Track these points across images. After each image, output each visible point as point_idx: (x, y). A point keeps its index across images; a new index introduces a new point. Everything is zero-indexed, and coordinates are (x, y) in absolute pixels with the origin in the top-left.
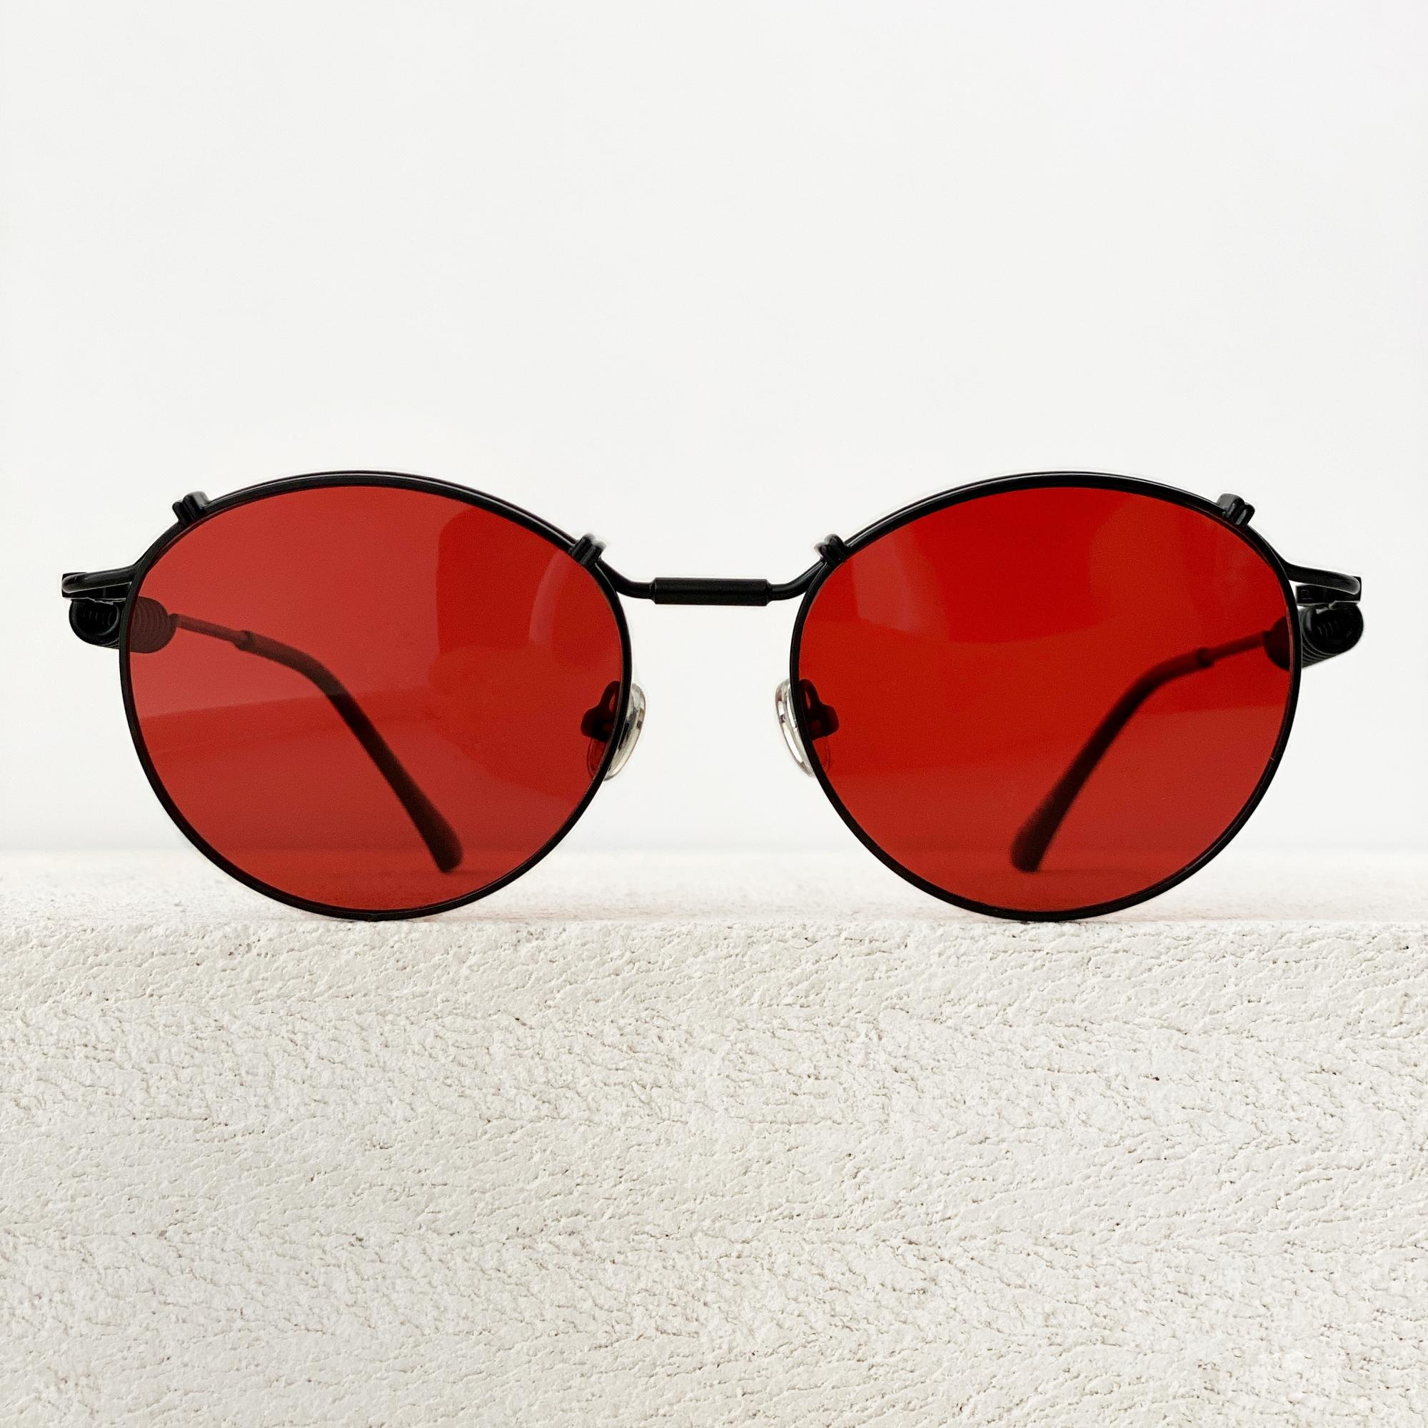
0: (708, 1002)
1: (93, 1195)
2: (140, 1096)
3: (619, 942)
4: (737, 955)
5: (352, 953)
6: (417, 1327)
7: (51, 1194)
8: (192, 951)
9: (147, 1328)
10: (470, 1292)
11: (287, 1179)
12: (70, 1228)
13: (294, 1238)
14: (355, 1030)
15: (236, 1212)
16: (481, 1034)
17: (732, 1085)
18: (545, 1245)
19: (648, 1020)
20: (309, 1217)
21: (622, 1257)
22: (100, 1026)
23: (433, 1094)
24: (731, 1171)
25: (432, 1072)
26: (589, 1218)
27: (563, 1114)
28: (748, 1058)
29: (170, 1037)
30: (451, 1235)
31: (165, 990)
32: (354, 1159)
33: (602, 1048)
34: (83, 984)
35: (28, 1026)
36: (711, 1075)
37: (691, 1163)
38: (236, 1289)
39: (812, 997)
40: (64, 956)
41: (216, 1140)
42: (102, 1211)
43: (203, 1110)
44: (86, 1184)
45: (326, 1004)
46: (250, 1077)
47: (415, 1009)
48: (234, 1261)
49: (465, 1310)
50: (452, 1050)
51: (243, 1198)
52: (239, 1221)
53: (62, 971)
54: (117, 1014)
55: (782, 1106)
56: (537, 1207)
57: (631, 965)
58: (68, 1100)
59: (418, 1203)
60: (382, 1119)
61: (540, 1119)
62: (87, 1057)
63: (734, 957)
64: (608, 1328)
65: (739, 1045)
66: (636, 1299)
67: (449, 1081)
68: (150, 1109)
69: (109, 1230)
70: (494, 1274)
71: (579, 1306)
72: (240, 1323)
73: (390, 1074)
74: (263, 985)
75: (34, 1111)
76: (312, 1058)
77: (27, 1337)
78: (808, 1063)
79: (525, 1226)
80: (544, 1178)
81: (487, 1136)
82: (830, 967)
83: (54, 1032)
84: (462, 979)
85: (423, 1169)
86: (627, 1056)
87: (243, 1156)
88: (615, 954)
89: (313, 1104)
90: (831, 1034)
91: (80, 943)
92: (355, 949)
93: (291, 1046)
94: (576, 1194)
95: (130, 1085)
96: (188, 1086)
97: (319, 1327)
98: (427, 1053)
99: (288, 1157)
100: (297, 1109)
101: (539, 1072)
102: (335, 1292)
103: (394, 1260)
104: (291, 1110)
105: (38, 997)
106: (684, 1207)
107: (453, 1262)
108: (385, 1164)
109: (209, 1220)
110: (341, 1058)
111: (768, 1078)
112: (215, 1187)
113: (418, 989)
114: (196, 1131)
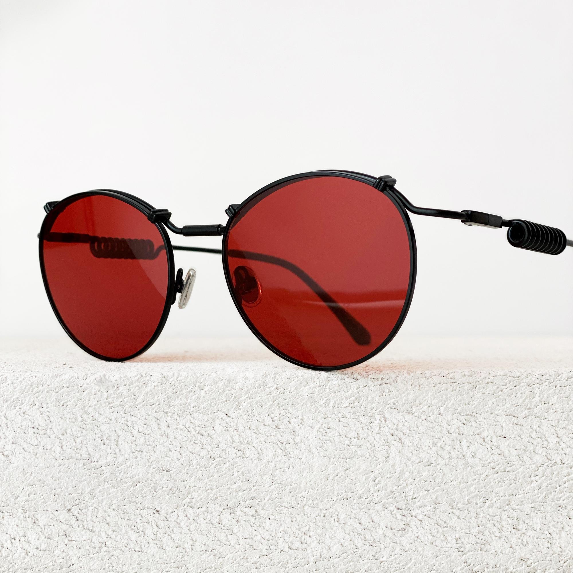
0: (311, 406)
1: (38, 494)
2: (59, 450)
3: (272, 380)
4: (323, 386)
5: (153, 387)
6: (184, 549)
7: (19, 494)
8: (81, 386)
9: (63, 552)
10: (207, 533)
11: (126, 485)
12: (27, 509)
13: (128, 511)
14: (155, 420)
15: (102, 500)
16: (210, 421)
17: (321, 442)
18: (240, 512)
19: (284, 414)
20: (135, 502)
21: (273, 517)
22: (40, 419)
23: (189, 448)
24: (321, 479)
25: (189, 438)
26: (259, 500)
27: (247, 456)
28: (328, 431)
29: (72, 424)
30: (198, 508)
31: (69, 403)
32: (155, 476)
33: (264, 427)
34: (32, 401)
35: (7, 419)
36: (312, 438)
37: (303, 476)
38: (103, 534)
39: (356, 403)
40: (23, 388)
41: (93, 469)
42: (42, 501)
43: (87, 456)
44: (35, 489)
45: (141, 409)
46: (108, 441)
47: (181, 410)
48: (102, 522)
49: (205, 541)
50: (198, 429)
51: (105, 493)
52: (104, 504)
53: (22, 395)
54: (47, 414)
55: (343, 451)
56: (236, 496)
57: (277, 390)
58: (26, 452)
59: (183, 495)
60: (166, 459)
61: (237, 458)
62: (34, 433)
63: (322, 386)
64: (268, 548)
65: (324, 425)
66: (280, 535)
67: (196, 442)
68: (63, 456)
69: (45, 509)
70: (217, 525)
71: (254, 538)
72: (105, 549)
73: (170, 439)
74: (113, 400)
75: (10, 457)
76: (135, 433)
77: (9, 557)
78: (354, 432)
79: (231, 504)
80: (239, 483)
81: (214, 465)
82: (364, 391)
83: (19, 422)
84: (202, 397)
85: (185, 480)
86: (275, 430)
87: (105, 476)
88: (269, 386)
89: (137, 453)
90: (365, 420)
91: (30, 382)
92: (154, 385)
93: (126, 427)
94: (253, 490)
95: (54, 445)
96: (81, 444)
97: (140, 549)
98: (187, 429)
99: (125, 476)
100: (129, 455)
101: (236, 438)
102: (147, 534)
103: (173, 520)
104: (127, 456)
105: (11, 406)
106: (300, 495)
107: (199, 520)
108: (169, 479)
109: (91, 504)
110: (148, 432)
111: (337, 439)
112: (93, 489)
113: (182, 402)
114: (84, 465)
